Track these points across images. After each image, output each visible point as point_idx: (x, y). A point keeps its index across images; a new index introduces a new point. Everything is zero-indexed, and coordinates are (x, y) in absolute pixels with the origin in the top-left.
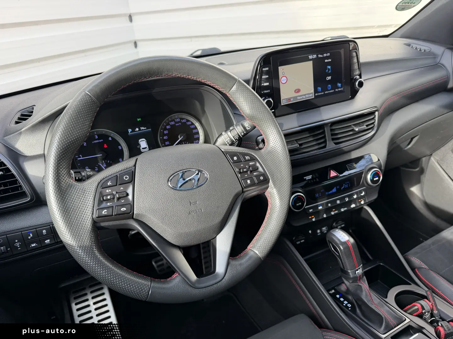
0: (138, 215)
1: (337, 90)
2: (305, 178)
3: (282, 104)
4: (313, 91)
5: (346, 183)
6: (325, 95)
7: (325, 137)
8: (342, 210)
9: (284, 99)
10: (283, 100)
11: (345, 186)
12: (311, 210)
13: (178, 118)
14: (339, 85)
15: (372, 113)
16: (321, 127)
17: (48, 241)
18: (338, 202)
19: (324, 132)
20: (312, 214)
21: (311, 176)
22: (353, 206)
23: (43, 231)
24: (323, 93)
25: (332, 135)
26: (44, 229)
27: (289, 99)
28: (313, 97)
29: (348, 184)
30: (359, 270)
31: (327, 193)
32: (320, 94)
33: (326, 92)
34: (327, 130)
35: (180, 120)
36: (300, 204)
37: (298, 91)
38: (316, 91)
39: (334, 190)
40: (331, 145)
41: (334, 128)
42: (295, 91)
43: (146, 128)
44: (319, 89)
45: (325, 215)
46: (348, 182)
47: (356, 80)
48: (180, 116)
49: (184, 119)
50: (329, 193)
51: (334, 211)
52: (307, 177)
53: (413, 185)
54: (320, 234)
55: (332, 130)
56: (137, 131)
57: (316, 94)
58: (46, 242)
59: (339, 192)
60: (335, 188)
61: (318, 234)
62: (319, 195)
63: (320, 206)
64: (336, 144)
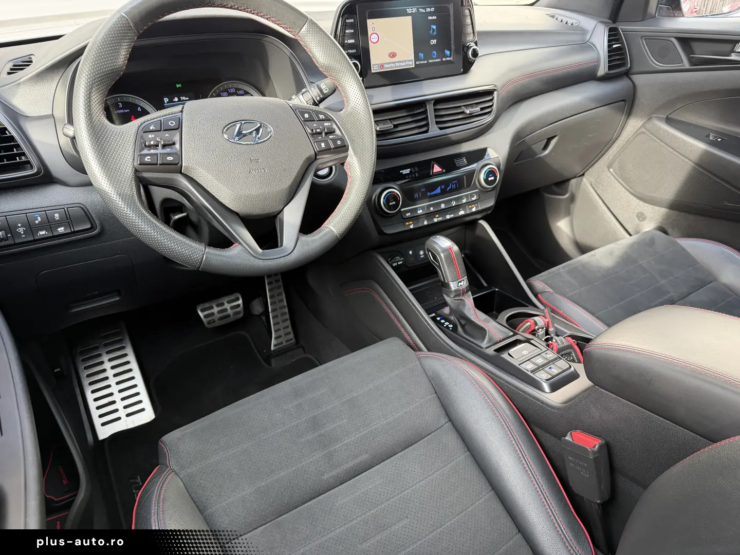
0: (187, 168)
1: (444, 59)
2: (401, 172)
3: (373, 72)
4: (412, 57)
5: (453, 182)
6: (428, 65)
7: (426, 118)
8: (448, 217)
9: (375, 65)
10: (373, 65)
11: (452, 187)
12: (408, 214)
13: (232, 88)
14: (448, 52)
15: (489, 93)
16: (422, 104)
17: (61, 230)
18: (443, 206)
19: (425, 112)
20: (409, 219)
21: (410, 170)
22: (462, 213)
23: (56, 215)
24: (426, 62)
25: (436, 117)
26: (56, 213)
27: (382, 66)
28: (414, 66)
29: (456, 184)
30: (462, 282)
31: (429, 194)
32: (422, 62)
33: (431, 61)
34: (430, 108)
35: (236, 91)
36: (394, 203)
37: (393, 55)
38: (417, 58)
39: (438, 191)
40: (434, 131)
41: (438, 107)
42: (389, 55)
43: (187, 98)
44: (421, 55)
45: (426, 221)
46: (456, 182)
47: (468, 48)
48: (235, 85)
49: (241, 90)
50: (432, 194)
51: (437, 218)
52: (405, 171)
53: (559, 218)
54: (423, 256)
55: (435, 110)
56: (175, 102)
57: (417, 63)
58: (59, 229)
59: (444, 193)
60: (439, 188)
61: (421, 257)
62: (419, 195)
63: (419, 210)
64: (441, 129)
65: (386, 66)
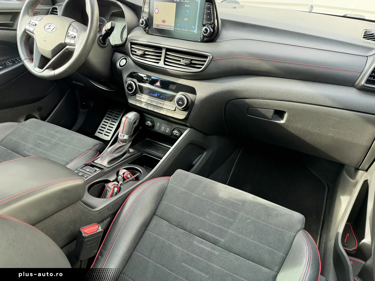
3: (153, 27)
4: (173, 25)
7: (160, 56)
8: (155, 110)
9: (155, 24)
11: (163, 97)
12: (138, 98)
14: (193, 27)
15: (206, 57)
16: (160, 48)
18: (154, 103)
19: (161, 53)
20: (139, 101)
24: (180, 29)
25: (166, 58)
27: (158, 25)
28: (173, 30)
30: (123, 136)
31: (151, 94)
33: (183, 30)
34: (164, 51)
36: (131, 88)
38: (176, 26)
40: (161, 64)
41: (168, 53)
44: (178, 25)
45: (145, 106)
46: (165, 95)
51: (150, 108)
54: (163, 130)
55: (166, 54)
57: (175, 28)
59: (158, 98)
60: (156, 94)
62: (146, 92)
64: (165, 64)
65: (160, 26)
